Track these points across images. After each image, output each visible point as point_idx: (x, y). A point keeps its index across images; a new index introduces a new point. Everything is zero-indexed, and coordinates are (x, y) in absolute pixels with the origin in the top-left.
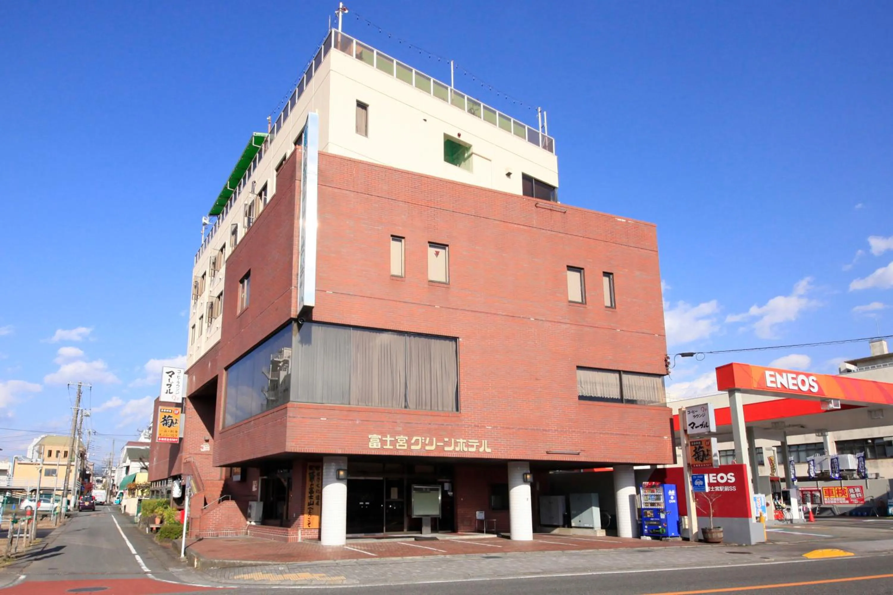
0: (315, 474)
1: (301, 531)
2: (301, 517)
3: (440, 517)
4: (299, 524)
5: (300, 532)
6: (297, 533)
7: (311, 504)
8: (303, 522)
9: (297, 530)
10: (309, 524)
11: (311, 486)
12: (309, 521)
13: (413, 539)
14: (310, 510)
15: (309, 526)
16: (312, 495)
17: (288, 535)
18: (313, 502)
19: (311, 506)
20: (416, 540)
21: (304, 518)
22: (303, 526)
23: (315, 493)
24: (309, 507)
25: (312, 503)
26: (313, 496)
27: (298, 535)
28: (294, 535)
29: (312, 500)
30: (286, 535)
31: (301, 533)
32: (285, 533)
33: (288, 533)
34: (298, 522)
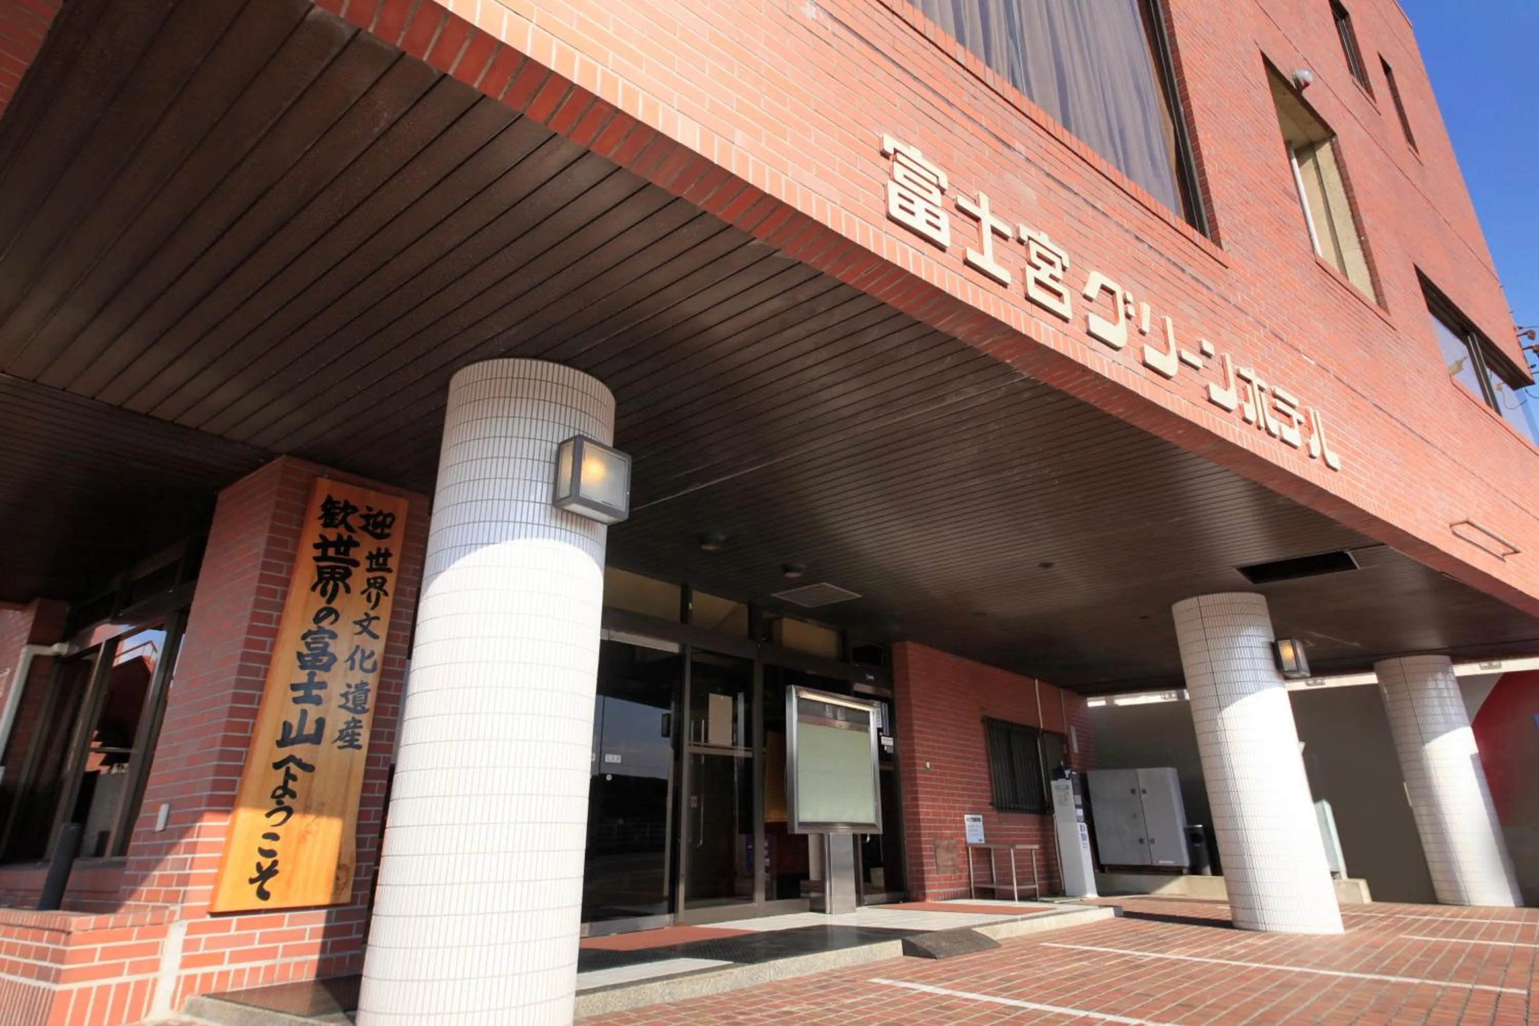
0: (359, 554)
1: (192, 929)
2: (211, 823)
3: (880, 831)
4: (184, 880)
5: (177, 935)
6: (154, 949)
7: (301, 739)
8: (221, 863)
9: (160, 927)
10: (265, 874)
11: (317, 619)
12: (264, 853)
13: (896, 947)
14: (289, 776)
15: (263, 895)
16: (320, 676)
17: (58, 977)
18: (321, 723)
19: (300, 751)
20: (910, 949)
21: (229, 832)
22: (214, 896)
23: (340, 667)
24: (284, 753)
25: (310, 729)
26: (322, 685)
27: (155, 966)
28: (117, 971)
29: (313, 712)
30: (43, 974)
31: (188, 945)
32: (41, 954)
33: (59, 957)
34: (182, 864)
